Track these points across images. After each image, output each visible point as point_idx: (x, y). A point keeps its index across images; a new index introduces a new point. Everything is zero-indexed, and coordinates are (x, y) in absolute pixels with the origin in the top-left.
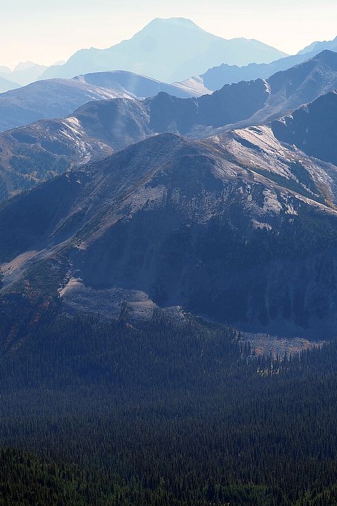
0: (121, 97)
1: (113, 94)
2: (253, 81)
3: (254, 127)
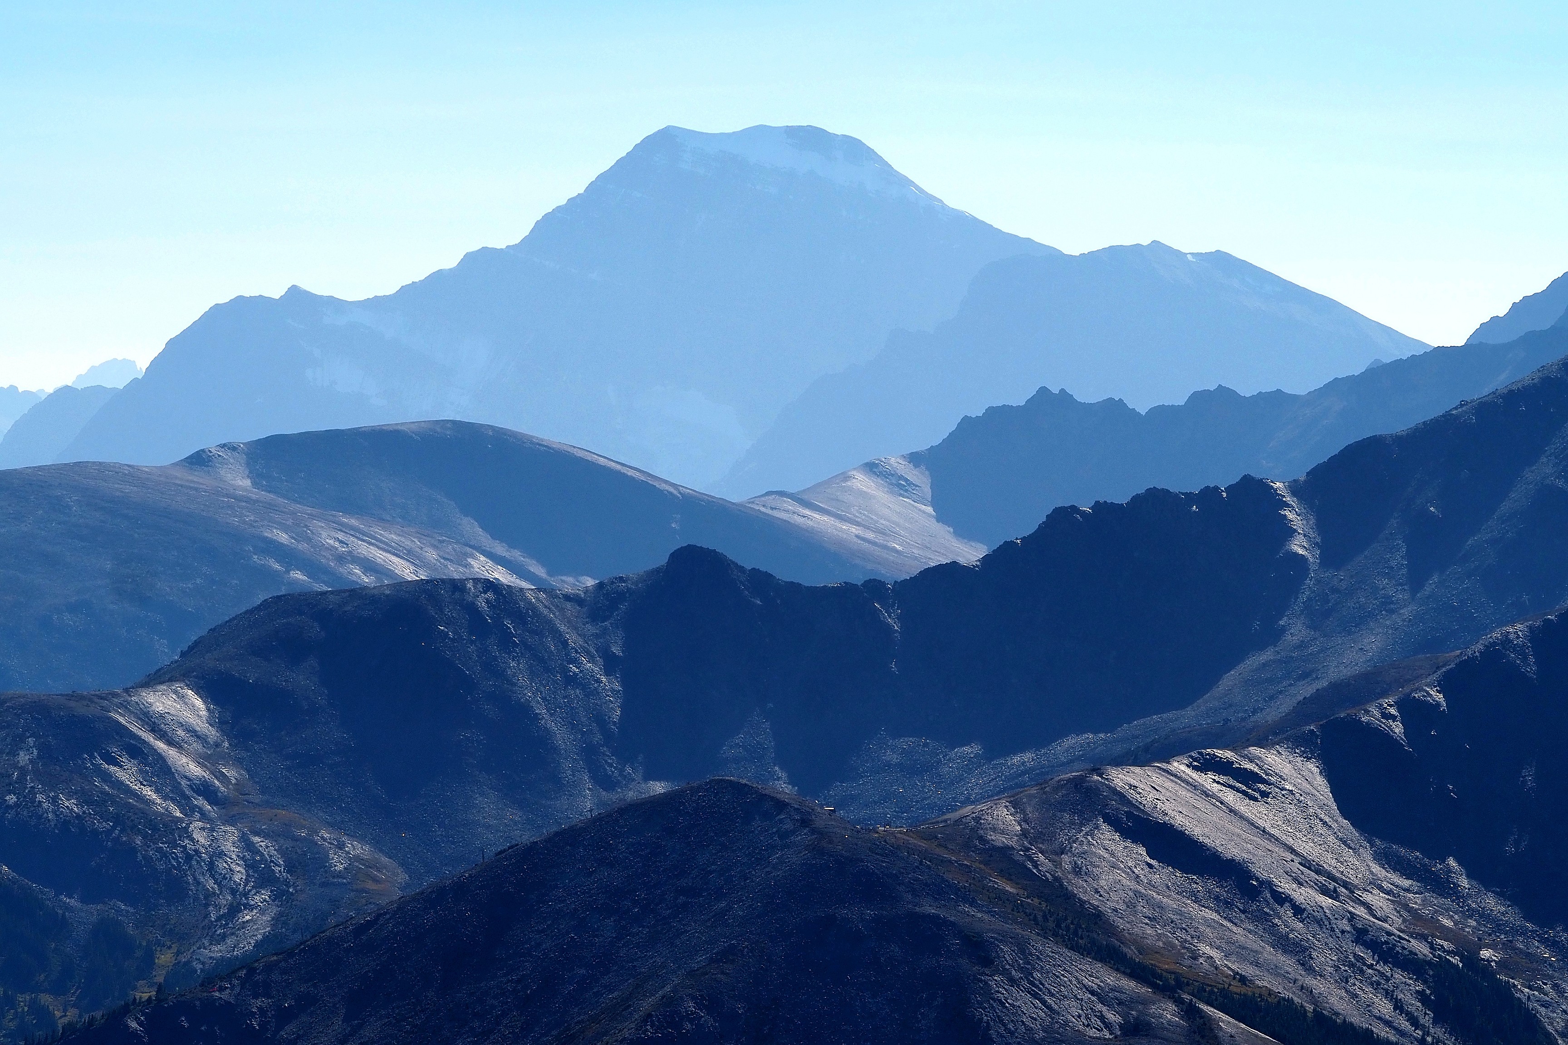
0: (454, 572)
1: (408, 555)
2: (1216, 488)
3: (1219, 753)
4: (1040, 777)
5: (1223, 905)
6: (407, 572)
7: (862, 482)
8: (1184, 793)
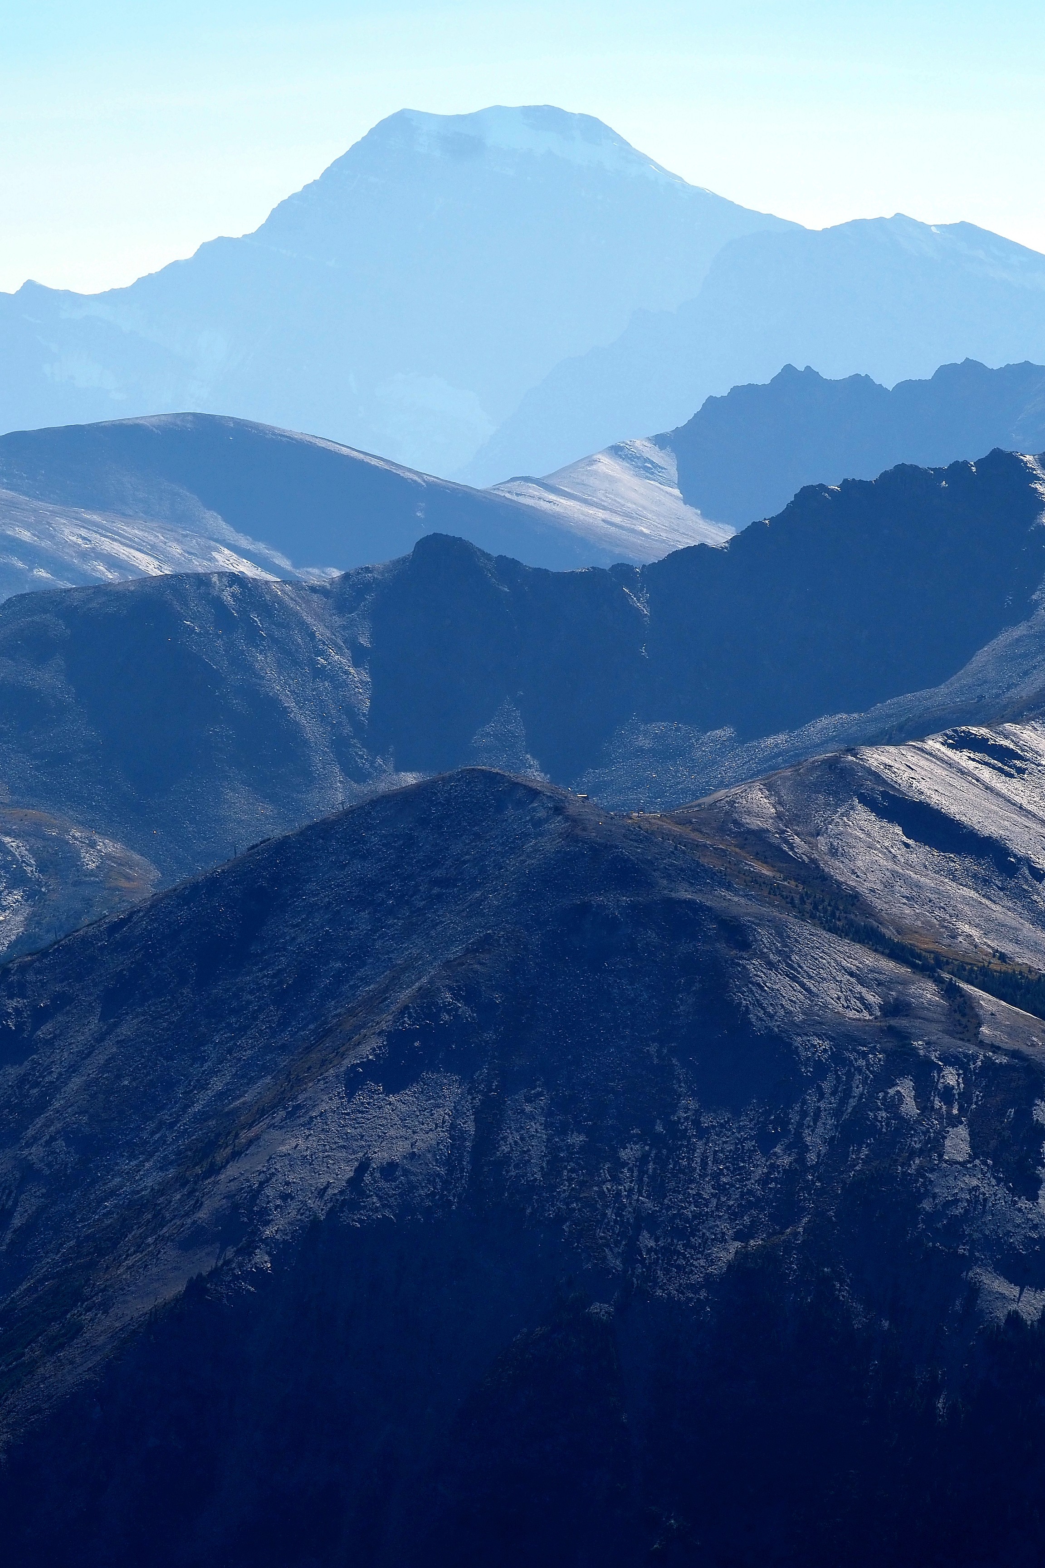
0: (199, 566)
1: (152, 550)
2: (966, 463)
3: (974, 730)
4: (794, 758)
5: (982, 883)
6: (150, 566)
7: (608, 465)
8: (940, 771)
